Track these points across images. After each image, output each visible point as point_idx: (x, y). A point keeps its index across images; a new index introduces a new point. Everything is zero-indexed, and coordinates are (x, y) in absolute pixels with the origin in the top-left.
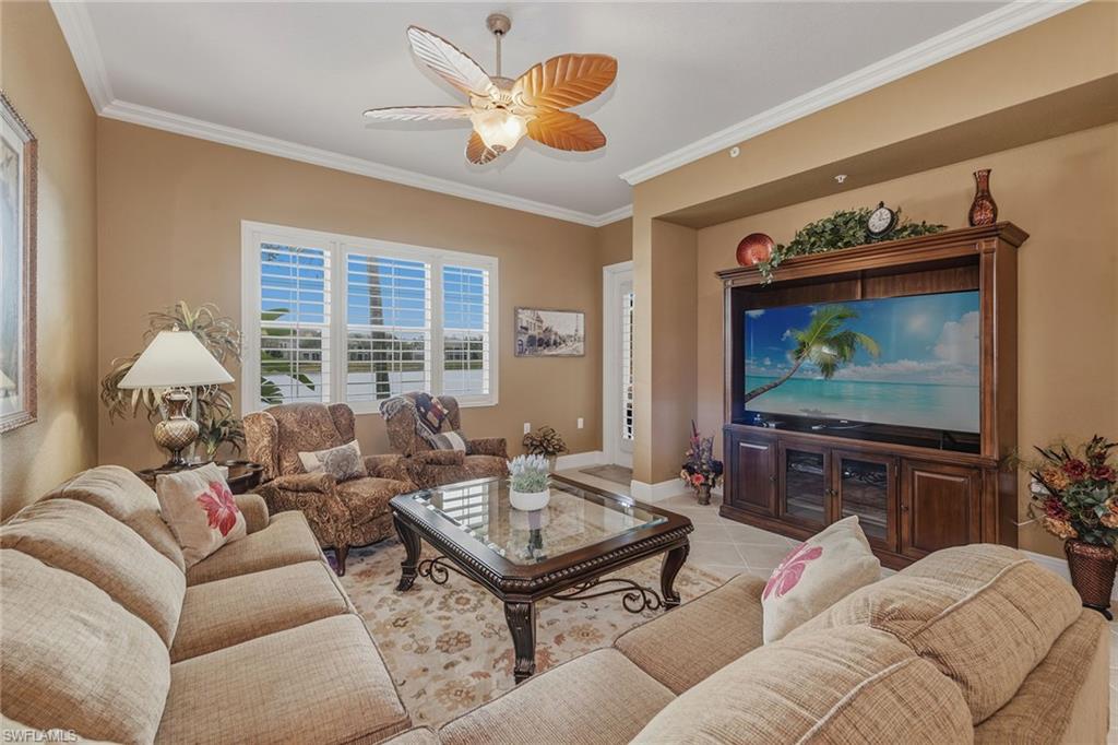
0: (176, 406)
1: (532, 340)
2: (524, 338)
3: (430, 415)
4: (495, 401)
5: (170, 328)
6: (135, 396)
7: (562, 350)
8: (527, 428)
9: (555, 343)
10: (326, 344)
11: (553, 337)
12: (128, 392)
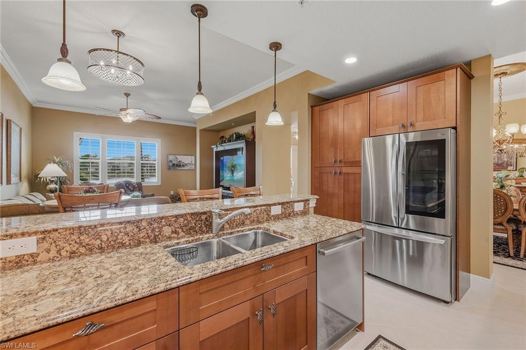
0: (52, 182)
1: (173, 165)
2: (171, 164)
3: (130, 187)
4: (160, 184)
5: (50, 163)
6: (42, 179)
7: (186, 168)
8: (172, 193)
9: (183, 165)
10: (100, 166)
11: (182, 164)
12: (40, 178)
